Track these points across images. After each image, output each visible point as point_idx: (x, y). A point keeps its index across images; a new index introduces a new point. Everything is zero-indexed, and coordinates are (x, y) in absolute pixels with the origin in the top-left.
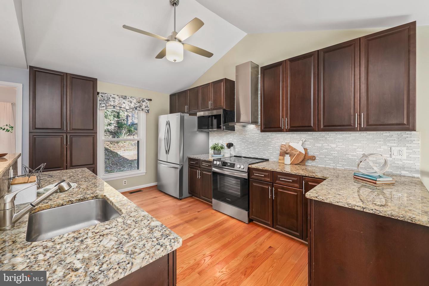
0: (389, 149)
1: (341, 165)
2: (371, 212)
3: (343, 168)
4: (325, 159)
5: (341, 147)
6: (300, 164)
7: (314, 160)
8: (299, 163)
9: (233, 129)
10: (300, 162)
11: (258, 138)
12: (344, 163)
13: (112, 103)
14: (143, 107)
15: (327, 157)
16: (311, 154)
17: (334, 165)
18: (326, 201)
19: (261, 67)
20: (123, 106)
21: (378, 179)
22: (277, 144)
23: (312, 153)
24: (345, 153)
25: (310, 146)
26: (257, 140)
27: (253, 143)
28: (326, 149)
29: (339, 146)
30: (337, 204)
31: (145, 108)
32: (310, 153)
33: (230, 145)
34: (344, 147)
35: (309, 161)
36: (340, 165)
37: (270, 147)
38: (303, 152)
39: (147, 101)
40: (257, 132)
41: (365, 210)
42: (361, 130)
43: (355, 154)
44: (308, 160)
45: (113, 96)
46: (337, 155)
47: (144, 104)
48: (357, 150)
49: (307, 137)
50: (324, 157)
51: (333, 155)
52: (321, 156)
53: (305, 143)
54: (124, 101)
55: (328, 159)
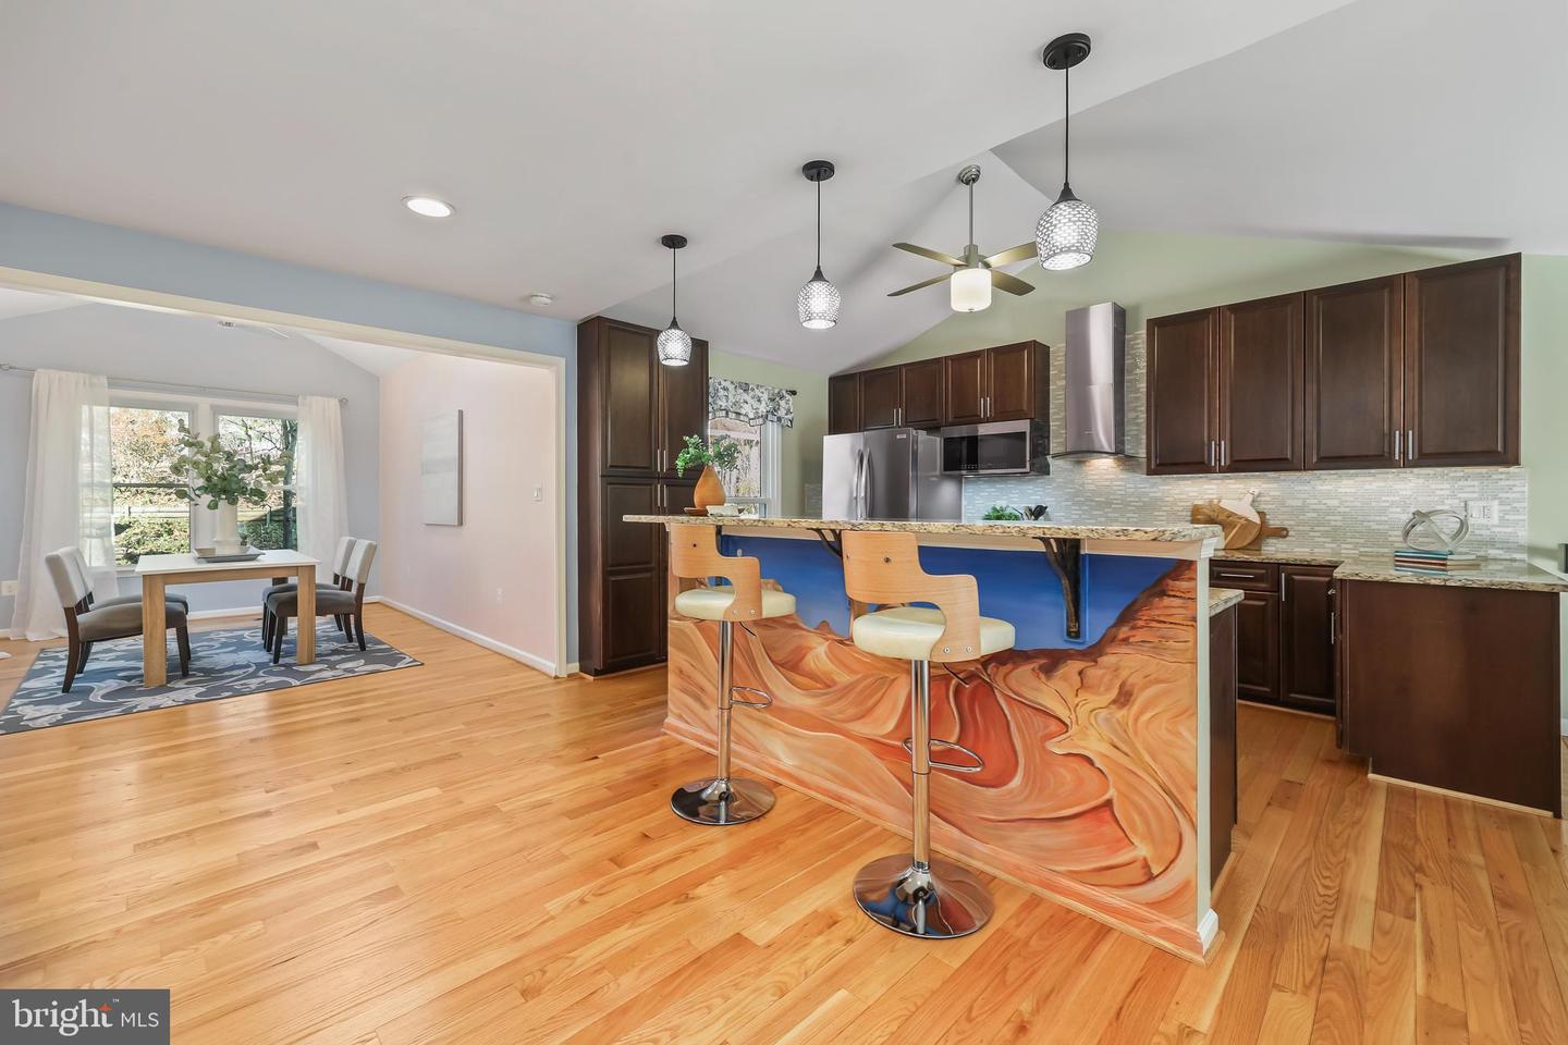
0: (1463, 504)
1: (1351, 546)
2: (1459, 584)
3: (1356, 552)
4: (1312, 534)
5: (1353, 504)
6: (1250, 547)
7: (1285, 537)
8: (1245, 544)
9: (1044, 470)
10: (1249, 544)
11: (1123, 492)
12: (1358, 540)
13: (723, 403)
14: (782, 413)
15: (1316, 528)
16: (1274, 523)
17: (1334, 545)
18: (1376, 579)
19: (1149, 321)
20: (743, 412)
21: (1450, 557)
22: (1179, 504)
23: (1278, 522)
24: (1360, 518)
25: (1273, 506)
26: (1119, 497)
27: (1108, 503)
28: (1314, 510)
29: (1346, 504)
30: (1397, 580)
31: (787, 414)
32: (1271, 522)
33: (1038, 512)
34: (1358, 504)
35: (1272, 541)
36: (1347, 546)
37: (1161, 513)
38: (1257, 520)
39: (788, 397)
40: (1121, 476)
41: (1448, 584)
42: (1408, 464)
43: (1383, 518)
44: (1268, 537)
45: (723, 384)
46: (1340, 524)
47: (782, 403)
48: (1391, 510)
49: (1264, 486)
50: (1308, 528)
51: (1333, 523)
52: (1301, 528)
53: (1259, 499)
54: (745, 397)
55: (1319, 534)
